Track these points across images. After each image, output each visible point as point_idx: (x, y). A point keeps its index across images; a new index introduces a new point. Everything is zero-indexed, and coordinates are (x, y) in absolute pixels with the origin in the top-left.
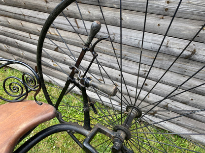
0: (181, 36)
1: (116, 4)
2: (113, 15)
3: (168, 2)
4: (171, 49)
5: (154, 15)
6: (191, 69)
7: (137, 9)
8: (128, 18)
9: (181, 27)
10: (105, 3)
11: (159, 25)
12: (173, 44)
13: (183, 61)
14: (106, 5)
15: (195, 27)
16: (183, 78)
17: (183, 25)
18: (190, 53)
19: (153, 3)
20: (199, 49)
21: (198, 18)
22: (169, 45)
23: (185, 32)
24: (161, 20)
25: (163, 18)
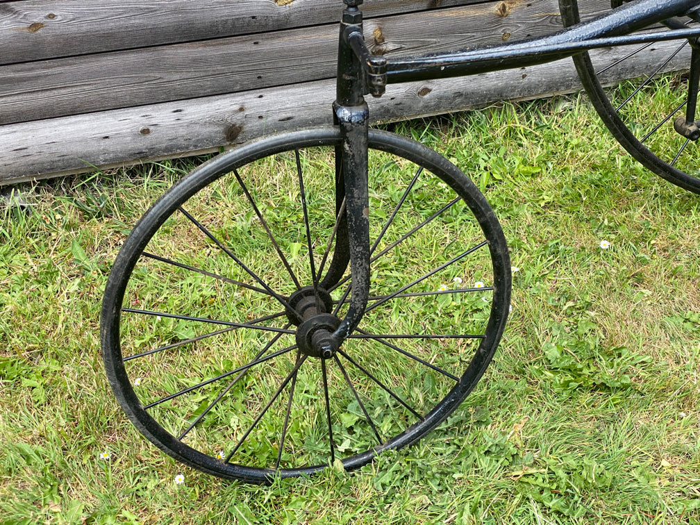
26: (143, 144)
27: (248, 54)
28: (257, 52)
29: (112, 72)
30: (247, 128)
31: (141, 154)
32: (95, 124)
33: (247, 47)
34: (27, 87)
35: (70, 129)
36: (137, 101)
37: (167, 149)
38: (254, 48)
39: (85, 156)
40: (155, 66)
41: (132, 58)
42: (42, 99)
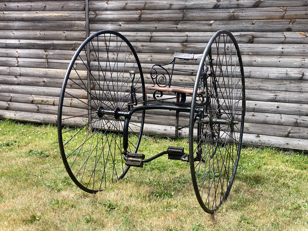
0: (294, 66)
1: (251, 53)
2: (249, 60)
3: (282, 48)
4: (290, 75)
5: (276, 56)
6: (305, 86)
7: (265, 54)
8: (259, 60)
9: (293, 61)
10: (243, 53)
11: (279, 61)
12: (290, 71)
13: (299, 82)
14: (244, 54)
15: (300, 60)
16: (302, 94)
17: (293, 59)
18: (301, 75)
19: (274, 50)
20: (306, 72)
21: (300, 55)
22: (288, 73)
23: (295, 63)
24: (280, 58)
25: (281, 57)
26: (165, 132)
27: (184, 120)
28: (185, 120)
29: (162, 118)
30: (182, 134)
31: (164, 134)
32: (158, 127)
33: (184, 119)
34: (149, 118)
35: (154, 126)
36: (165, 124)
37: (168, 134)
38: (185, 119)
39: (155, 132)
40: (169, 119)
41: (165, 117)
42: (151, 120)
